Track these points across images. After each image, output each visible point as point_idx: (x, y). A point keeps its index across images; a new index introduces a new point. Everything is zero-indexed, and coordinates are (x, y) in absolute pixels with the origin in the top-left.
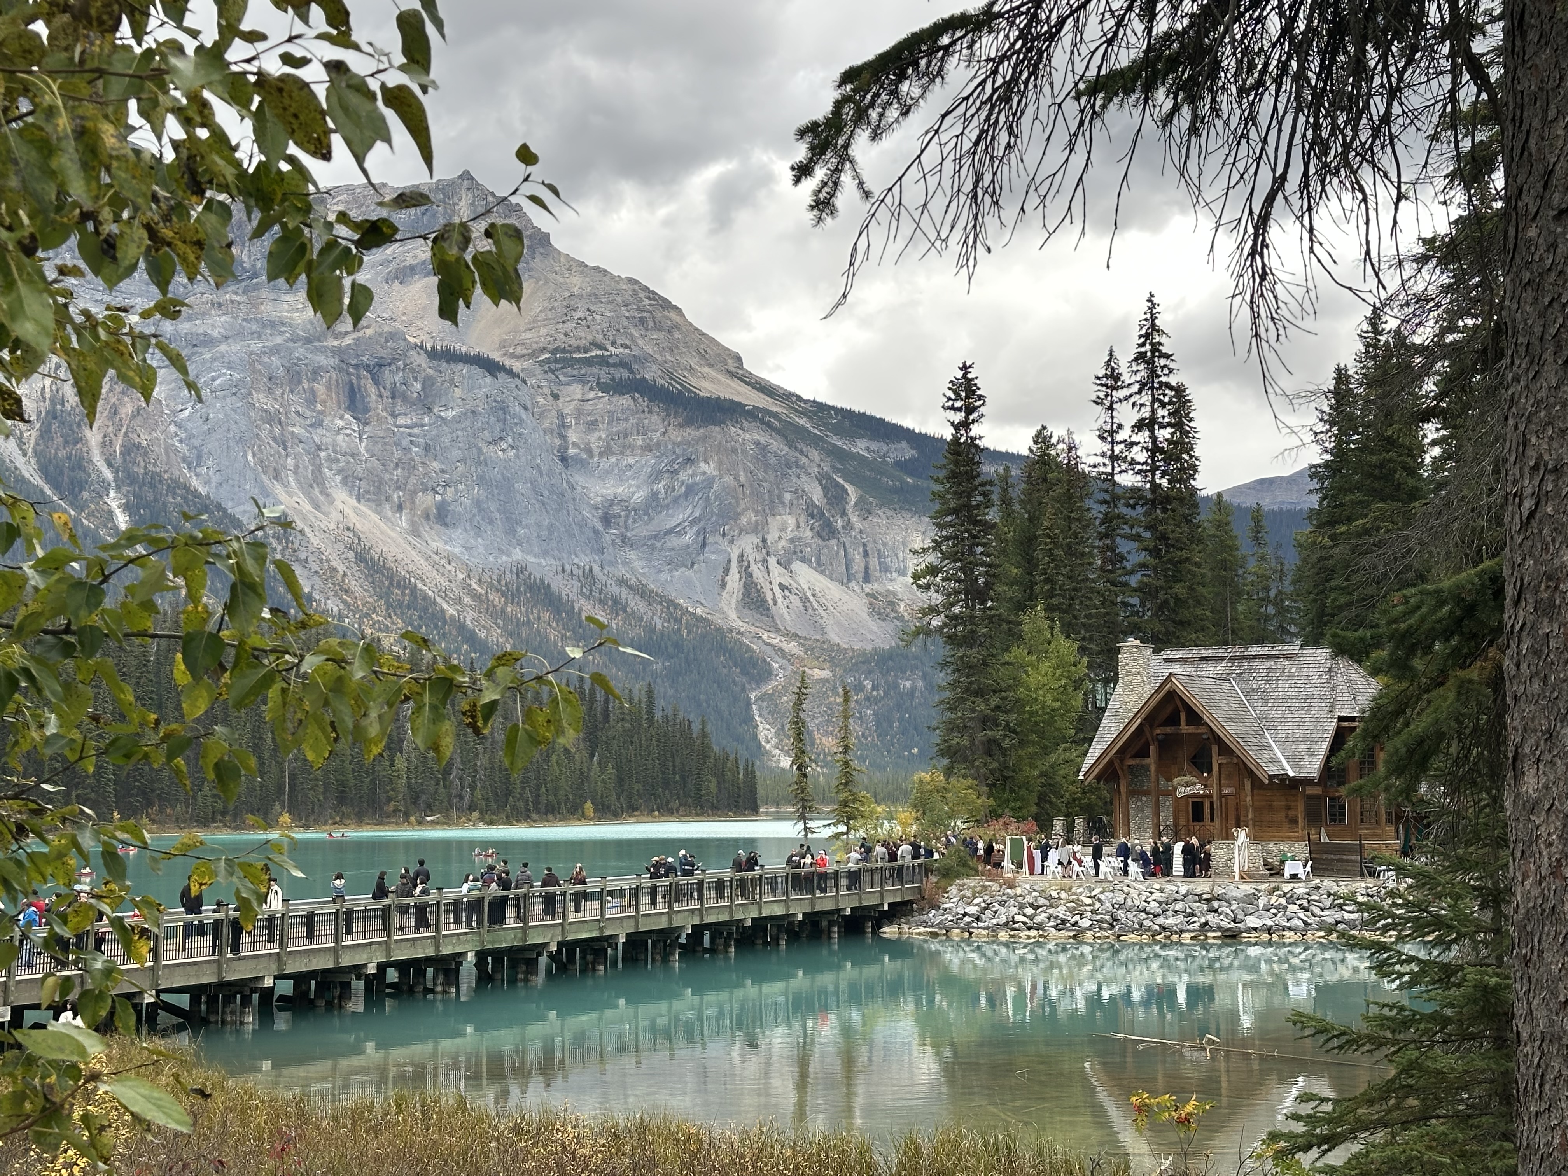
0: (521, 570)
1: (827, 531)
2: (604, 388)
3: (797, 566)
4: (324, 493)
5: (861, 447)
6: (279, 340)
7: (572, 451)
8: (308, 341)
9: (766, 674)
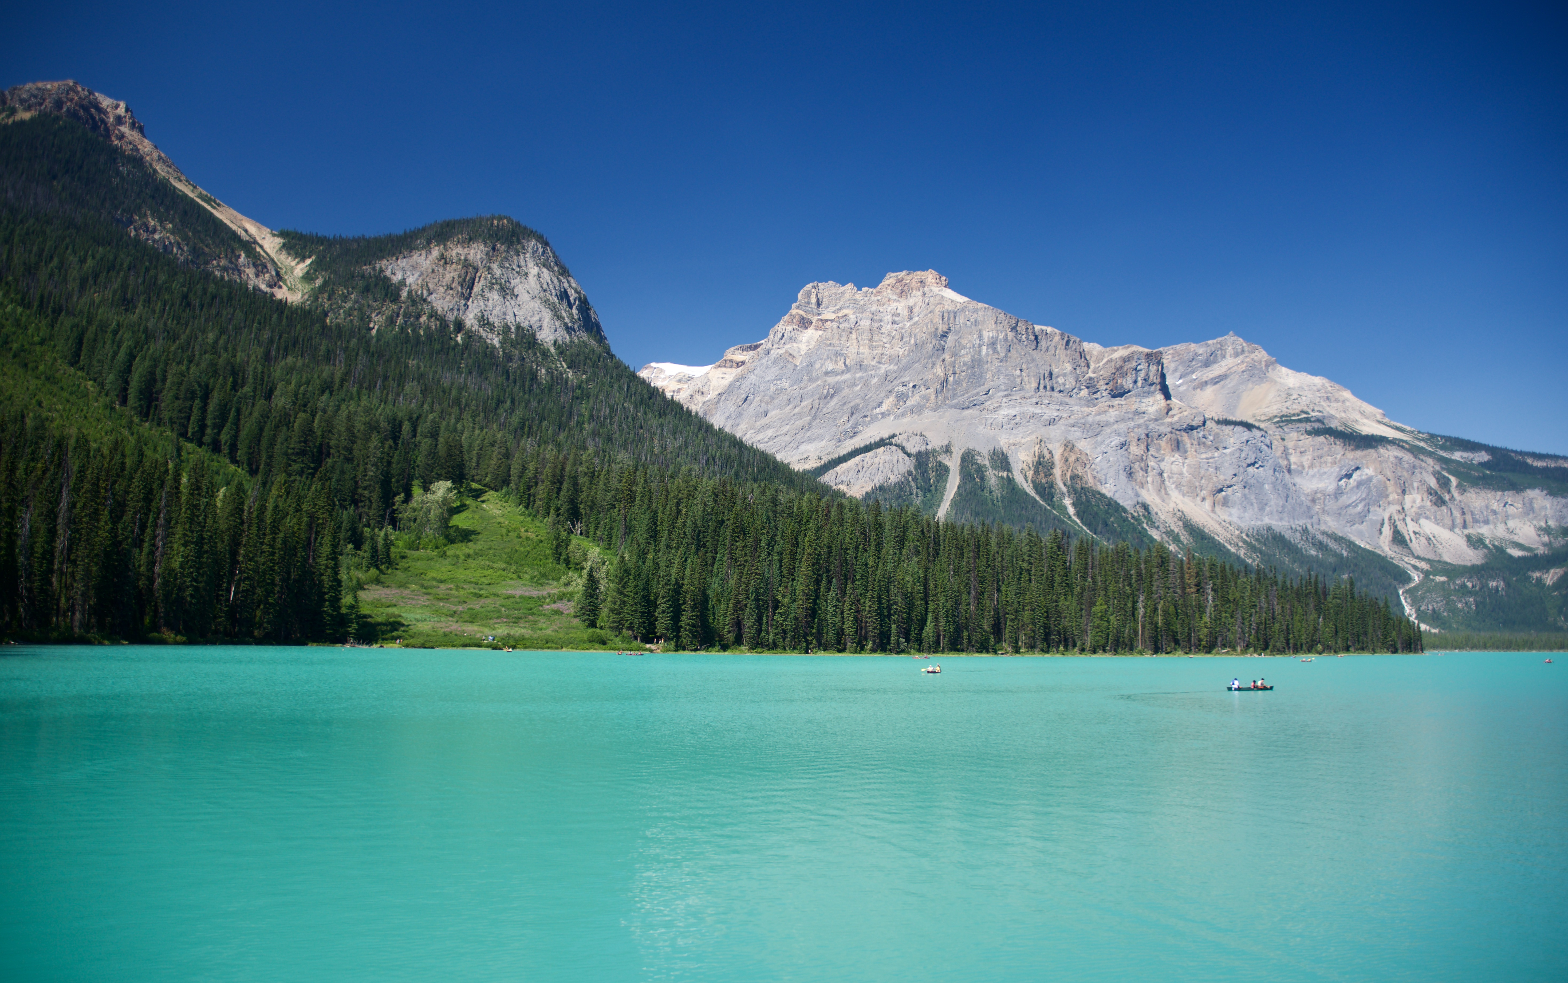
0: (1269, 529)
1: (1440, 502)
2: (1309, 433)
3: (1422, 521)
4: (1167, 494)
5: (1457, 456)
6: (1141, 421)
7: (1293, 467)
8: (1156, 420)
9: (1409, 579)
